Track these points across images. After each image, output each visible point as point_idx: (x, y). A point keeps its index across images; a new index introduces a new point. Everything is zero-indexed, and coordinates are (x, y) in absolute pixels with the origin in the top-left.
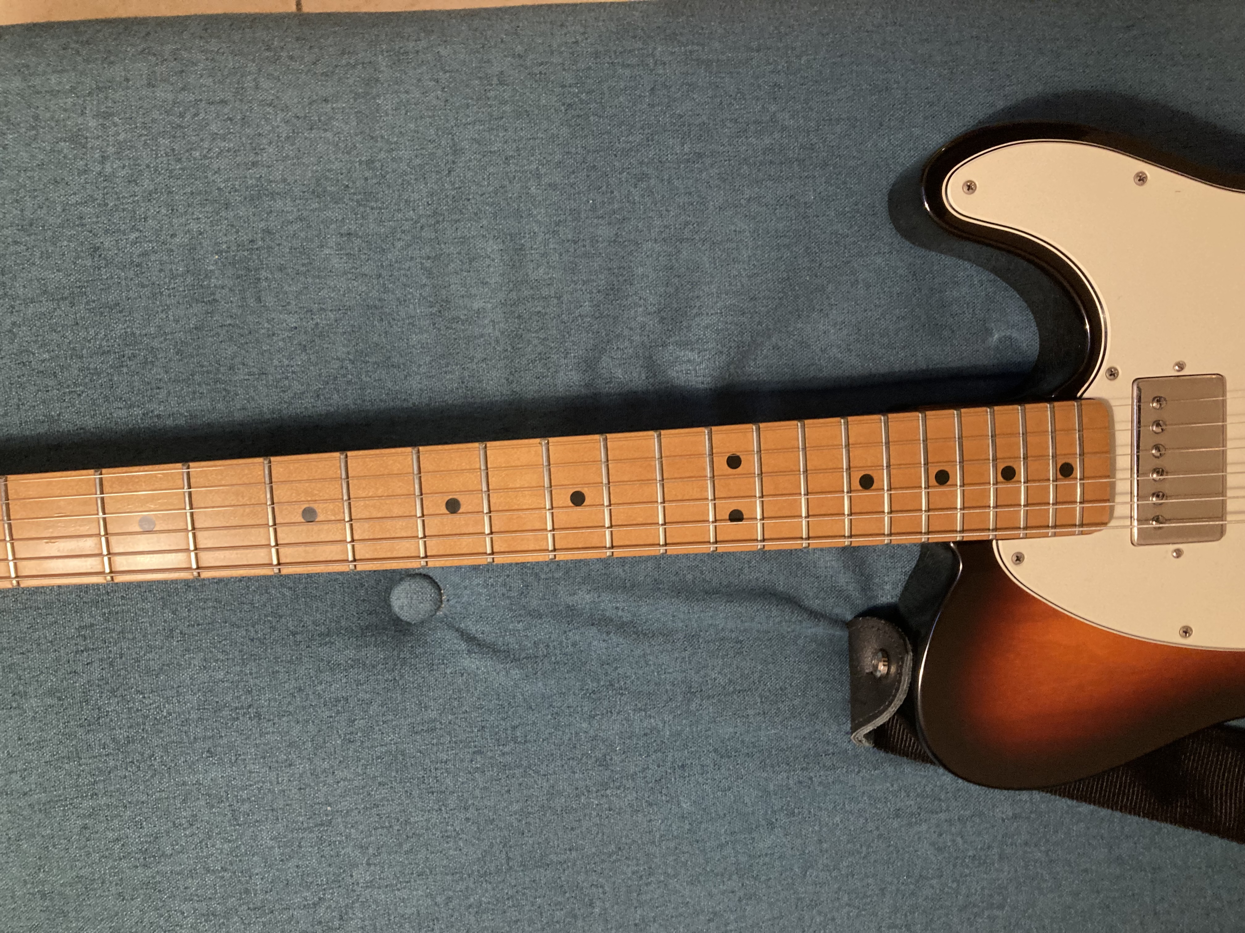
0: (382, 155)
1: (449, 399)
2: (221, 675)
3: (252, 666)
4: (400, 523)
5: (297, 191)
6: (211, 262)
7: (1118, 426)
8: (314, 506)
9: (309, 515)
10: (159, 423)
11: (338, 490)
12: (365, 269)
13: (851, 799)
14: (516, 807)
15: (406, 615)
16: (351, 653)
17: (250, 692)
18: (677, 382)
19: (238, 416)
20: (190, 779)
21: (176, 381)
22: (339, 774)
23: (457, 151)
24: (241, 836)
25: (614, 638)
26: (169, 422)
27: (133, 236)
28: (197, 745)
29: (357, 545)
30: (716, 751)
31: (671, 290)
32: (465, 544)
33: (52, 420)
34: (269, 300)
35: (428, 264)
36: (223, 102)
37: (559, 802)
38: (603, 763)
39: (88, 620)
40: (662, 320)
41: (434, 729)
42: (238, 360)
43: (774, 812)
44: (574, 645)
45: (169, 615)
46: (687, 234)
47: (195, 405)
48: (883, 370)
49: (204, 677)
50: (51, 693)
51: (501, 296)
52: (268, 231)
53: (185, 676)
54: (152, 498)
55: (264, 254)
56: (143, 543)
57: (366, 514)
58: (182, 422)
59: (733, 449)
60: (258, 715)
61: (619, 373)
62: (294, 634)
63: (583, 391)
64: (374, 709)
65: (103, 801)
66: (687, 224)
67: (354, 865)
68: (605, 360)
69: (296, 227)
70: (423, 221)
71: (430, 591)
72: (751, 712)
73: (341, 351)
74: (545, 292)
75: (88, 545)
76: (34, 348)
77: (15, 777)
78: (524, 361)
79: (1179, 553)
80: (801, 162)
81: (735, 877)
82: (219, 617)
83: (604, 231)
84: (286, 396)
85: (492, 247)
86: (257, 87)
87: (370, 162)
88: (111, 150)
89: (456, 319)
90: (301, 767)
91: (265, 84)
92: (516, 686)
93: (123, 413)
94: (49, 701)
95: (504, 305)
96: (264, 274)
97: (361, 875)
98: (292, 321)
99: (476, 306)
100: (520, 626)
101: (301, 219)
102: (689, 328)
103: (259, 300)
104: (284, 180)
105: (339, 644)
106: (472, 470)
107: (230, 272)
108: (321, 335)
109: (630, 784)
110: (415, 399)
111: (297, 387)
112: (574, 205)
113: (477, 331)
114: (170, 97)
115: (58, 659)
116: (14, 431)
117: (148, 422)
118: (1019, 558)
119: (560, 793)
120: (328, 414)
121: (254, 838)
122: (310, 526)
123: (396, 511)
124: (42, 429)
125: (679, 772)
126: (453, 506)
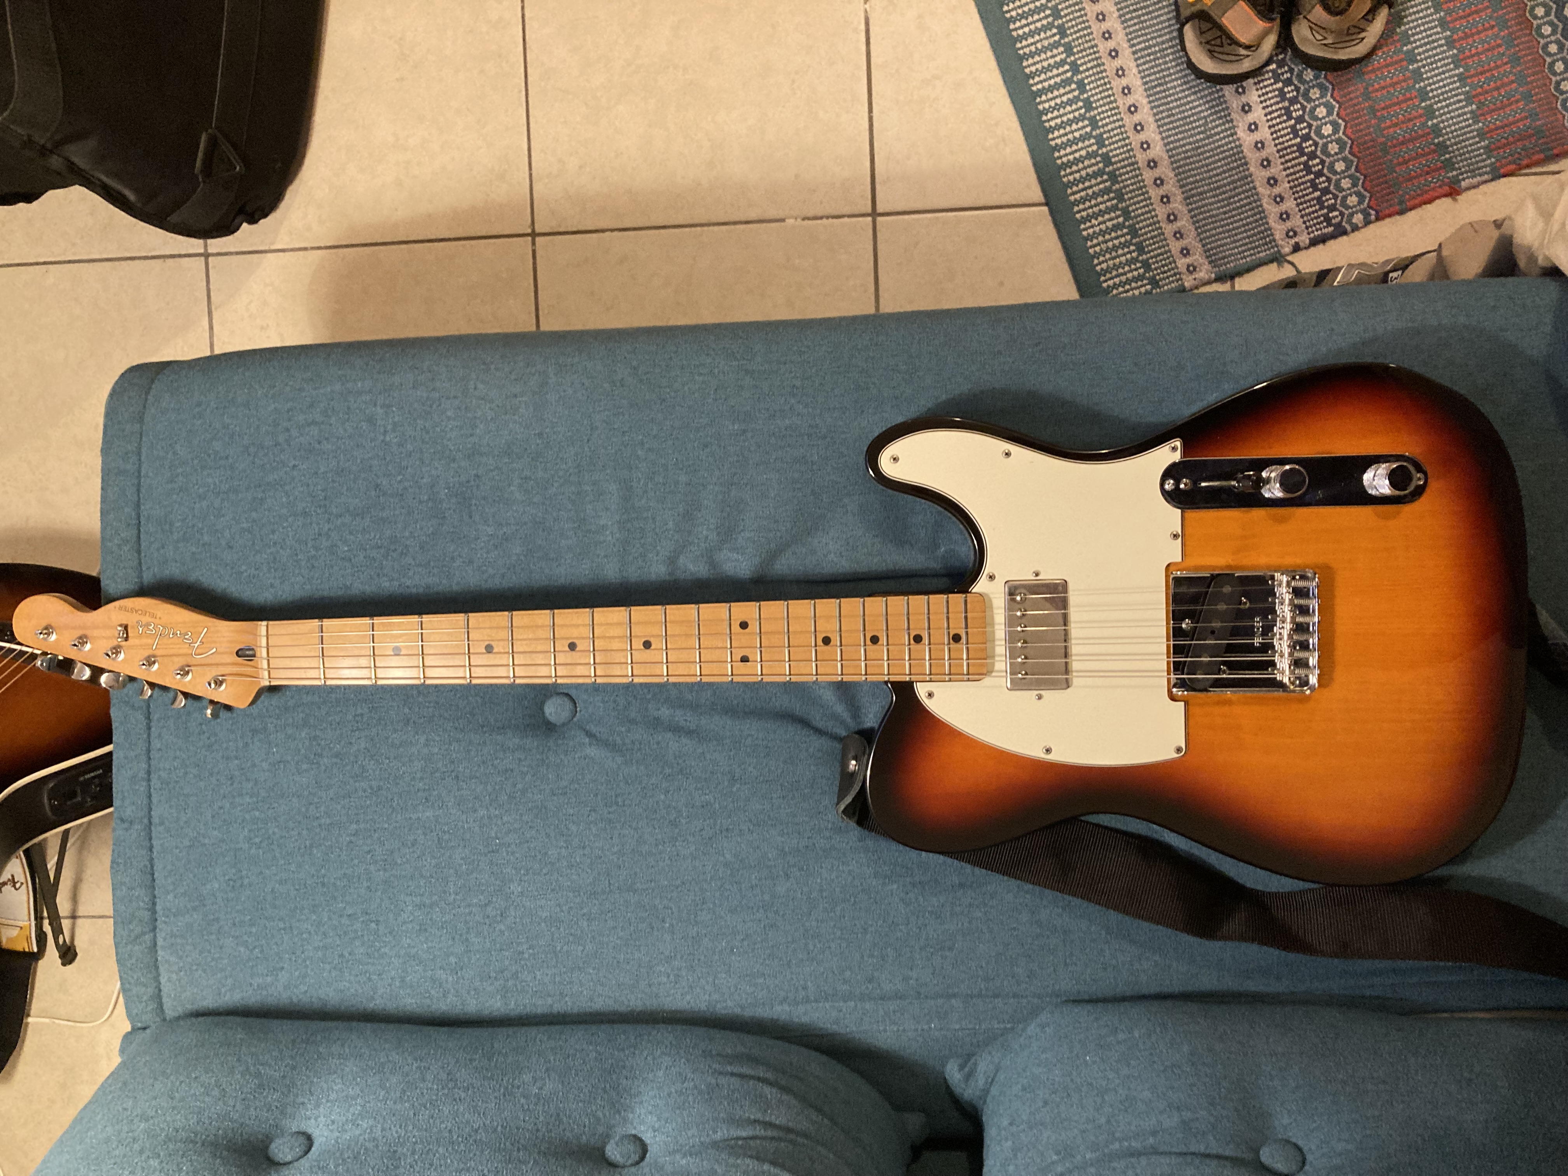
0: (548, 430)
1: (584, 581)
2: (436, 750)
3: (455, 746)
4: (541, 656)
5: (496, 453)
6: (443, 493)
7: (995, 611)
8: (492, 643)
9: (489, 649)
10: (408, 591)
11: (505, 634)
12: (535, 500)
13: (843, 863)
14: (616, 849)
15: (553, 719)
16: (517, 741)
17: (453, 762)
18: (729, 574)
19: (455, 588)
20: (414, 816)
21: (420, 565)
22: (505, 819)
23: (593, 428)
24: (443, 855)
25: (684, 740)
26: (414, 591)
27: (399, 478)
28: (419, 794)
29: (516, 668)
30: (750, 821)
31: (725, 515)
32: (580, 670)
33: (347, 587)
34: (477, 518)
35: (573, 497)
36: (455, 397)
37: (645, 849)
38: (674, 824)
39: (359, 711)
40: (718, 534)
41: (566, 793)
42: (456, 554)
43: (789, 866)
44: (658, 743)
45: (407, 710)
46: (735, 480)
47: (430, 580)
48: (865, 570)
49: (426, 751)
50: (337, 755)
51: (617, 518)
52: (477, 476)
53: (414, 750)
54: (401, 635)
55: (475, 490)
56: (395, 661)
57: (521, 650)
58: (421, 590)
59: (743, 618)
60: (457, 777)
61: (691, 567)
62: (483, 727)
63: (668, 578)
64: (528, 778)
65: (362, 826)
66: (735, 474)
67: (511, 881)
68: (682, 560)
69: (495, 473)
70: (571, 471)
71: (568, 705)
72: (774, 796)
73: (518, 550)
74: (645, 515)
75: (363, 662)
76: (339, 543)
77: (312, 807)
78: (631, 558)
79: (1040, 697)
80: (809, 435)
81: (761, 910)
82: (436, 714)
83: (683, 478)
84: (485, 576)
85: (613, 487)
86: (475, 388)
87: (540, 435)
88: (389, 427)
89: (589, 531)
90: (482, 812)
91: (480, 386)
92: (619, 768)
93: (387, 584)
94: (334, 760)
95: (619, 522)
96: (474, 502)
97: (515, 888)
98: (490, 530)
99: (602, 523)
100: (623, 729)
101: (497, 468)
102: (736, 539)
103: (471, 517)
104: (488, 445)
105: (510, 734)
106: (584, 625)
107: (454, 500)
108: (506, 540)
109: (691, 839)
110: (562, 581)
111: (491, 571)
112: (663, 461)
113: (602, 538)
114: (425, 395)
115: (342, 734)
116: (325, 593)
117: (401, 590)
118: (930, 695)
119: (645, 843)
120: (510, 589)
121: (450, 857)
122: (490, 655)
123: (539, 648)
124: (340, 593)
125: (724, 833)
126: (572, 646)
